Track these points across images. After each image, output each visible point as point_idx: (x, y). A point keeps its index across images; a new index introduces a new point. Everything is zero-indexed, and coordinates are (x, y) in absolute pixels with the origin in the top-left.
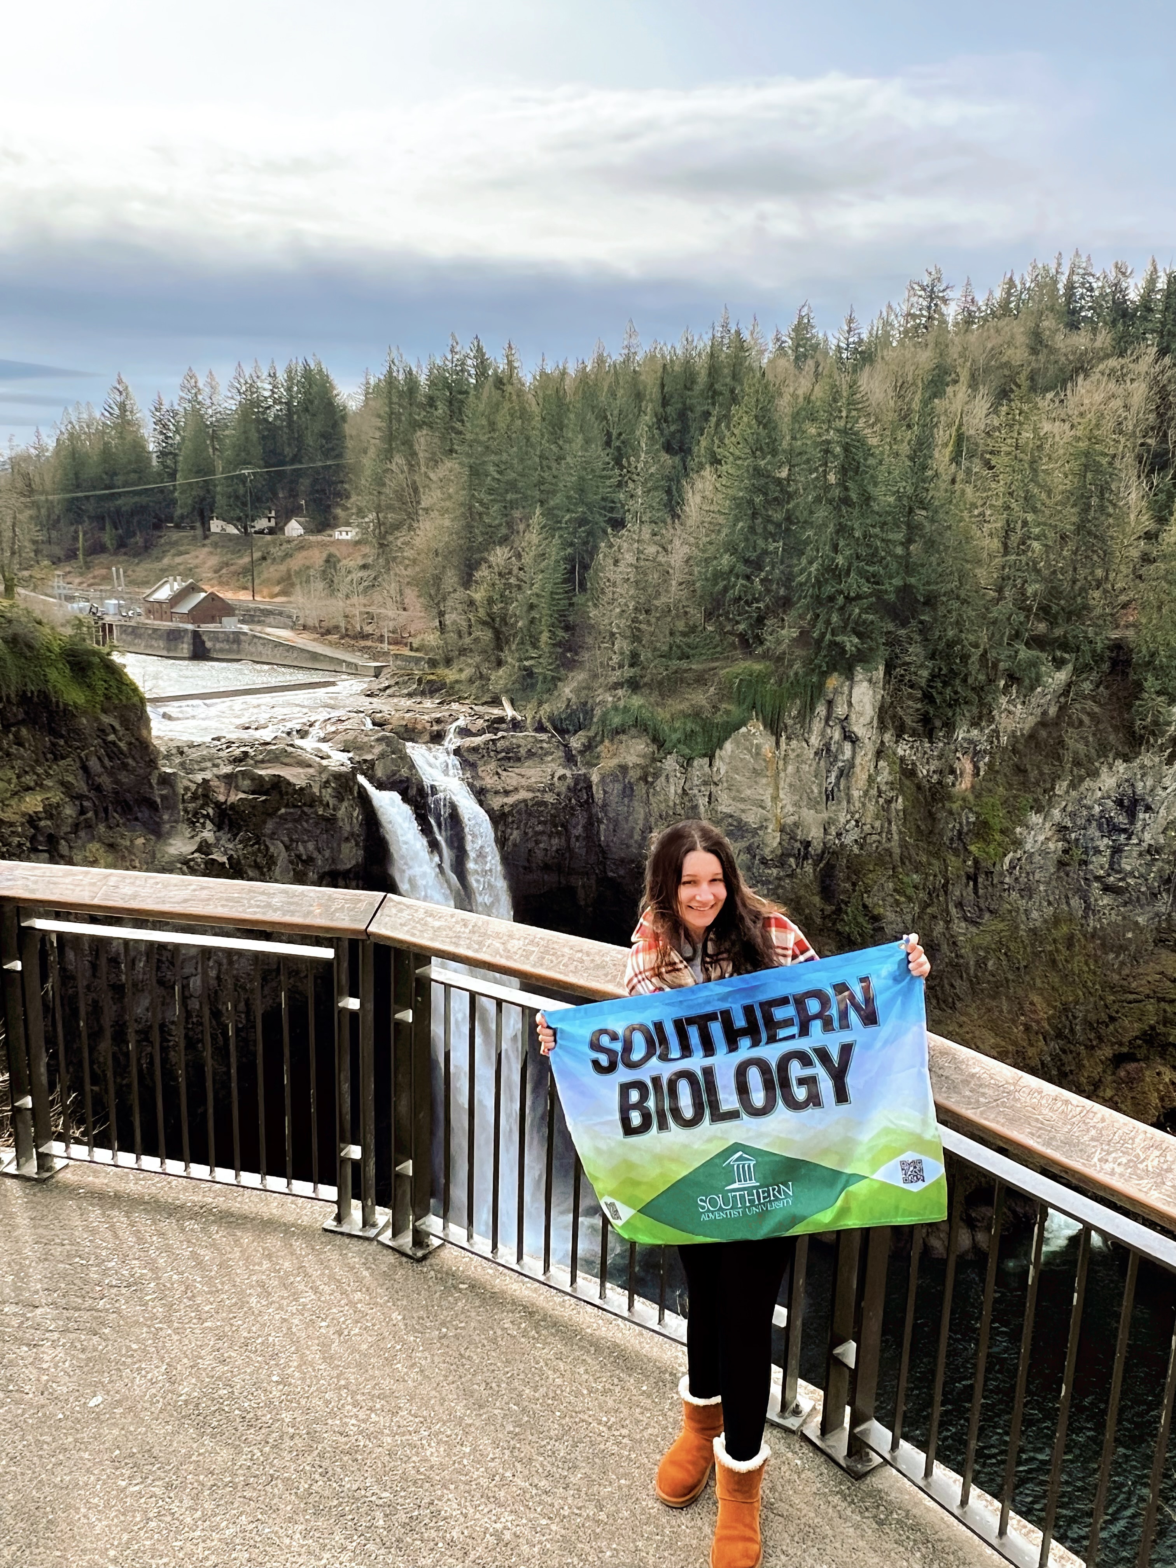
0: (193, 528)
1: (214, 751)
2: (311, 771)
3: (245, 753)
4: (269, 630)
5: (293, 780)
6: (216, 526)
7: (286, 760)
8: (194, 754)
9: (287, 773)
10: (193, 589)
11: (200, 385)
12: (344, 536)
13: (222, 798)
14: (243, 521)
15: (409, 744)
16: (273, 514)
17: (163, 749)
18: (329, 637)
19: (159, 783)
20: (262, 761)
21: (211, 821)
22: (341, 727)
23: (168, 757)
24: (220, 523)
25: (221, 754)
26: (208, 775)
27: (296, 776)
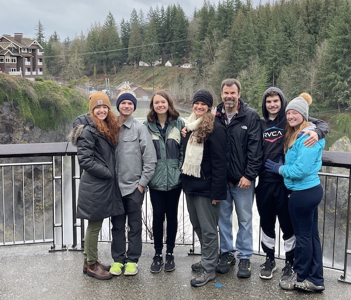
0: (133, 64)
6: (141, 64)
10: (133, 86)
11: (137, 14)
12: (186, 67)
14: (151, 62)
16: (161, 59)
24: (142, 62)
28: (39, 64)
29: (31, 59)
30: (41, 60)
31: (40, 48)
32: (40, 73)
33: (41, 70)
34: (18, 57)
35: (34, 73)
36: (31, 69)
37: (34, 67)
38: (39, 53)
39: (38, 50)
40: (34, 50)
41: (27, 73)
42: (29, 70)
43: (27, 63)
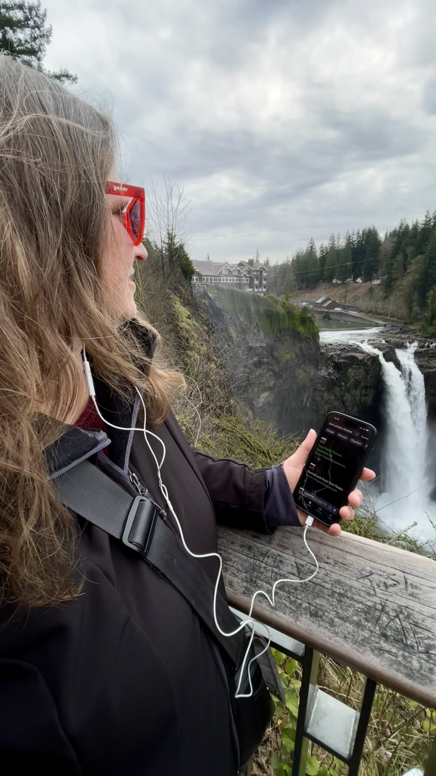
0: (328, 282)
1: (335, 347)
2: (364, 355)
3: (345, 348)
4: (350, 312)
5: (359, 357)
6: (334, 281)
7: (357, 351)
8: (330, 347)
9: (357, 355)
10: (328, 299)
11: (335, 239)
12: (375, 283)
13: (336, 361)
14: (344, 279)
15: (396, 349)
16: (353, 276)
17: (322, 345)
18: (369, 314)
19: (320, 354)
20: (349, 351)
21: (333, 367)
22: (374, 342)
23: (323, 347)
24: (336, 280)
25: (337, 348)
26: (333, 353)
27: (359, 356)
28: (264, 282)
29: (259, 279)
30: (265, 280)
31: (265, 270)
32: (264, 290)
33: (265, 287)
34: (251, 278)
35: (260, 290)
36: (259, 287)
37: (260, 285)
38: (265, 274)
39: (264, 272)
40: (261, 272)
41: (256, 290)
42: (257, 287)
43: (256, 282)
